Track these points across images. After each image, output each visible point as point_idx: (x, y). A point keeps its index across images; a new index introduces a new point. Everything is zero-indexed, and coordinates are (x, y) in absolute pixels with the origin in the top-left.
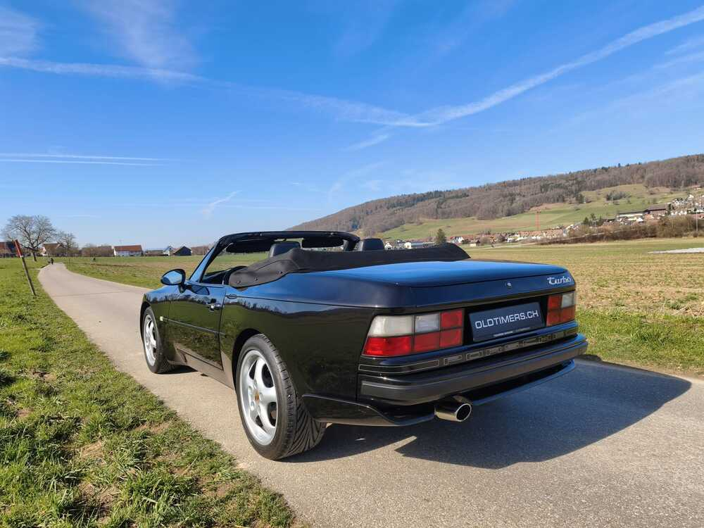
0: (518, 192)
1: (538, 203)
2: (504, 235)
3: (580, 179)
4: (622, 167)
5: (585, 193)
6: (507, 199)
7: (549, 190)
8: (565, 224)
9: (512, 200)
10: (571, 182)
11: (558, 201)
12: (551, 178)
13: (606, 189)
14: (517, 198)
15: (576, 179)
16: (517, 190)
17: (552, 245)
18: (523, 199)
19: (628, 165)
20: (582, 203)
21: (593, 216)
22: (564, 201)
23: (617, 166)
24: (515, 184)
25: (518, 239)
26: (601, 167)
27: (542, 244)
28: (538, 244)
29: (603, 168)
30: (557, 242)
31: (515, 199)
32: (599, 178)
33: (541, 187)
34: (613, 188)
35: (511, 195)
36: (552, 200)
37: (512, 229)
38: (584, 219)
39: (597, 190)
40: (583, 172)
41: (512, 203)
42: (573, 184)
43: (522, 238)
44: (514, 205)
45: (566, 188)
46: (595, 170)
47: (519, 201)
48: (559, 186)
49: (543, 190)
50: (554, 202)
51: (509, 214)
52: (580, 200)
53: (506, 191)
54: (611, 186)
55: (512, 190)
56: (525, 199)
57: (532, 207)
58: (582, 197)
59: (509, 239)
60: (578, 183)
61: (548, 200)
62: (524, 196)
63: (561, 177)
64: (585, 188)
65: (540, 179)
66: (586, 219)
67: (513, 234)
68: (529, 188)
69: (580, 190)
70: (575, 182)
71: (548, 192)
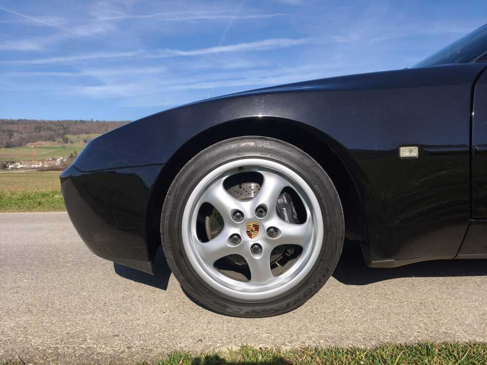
0: (16, 129)
1: (34, 140)
2: (5, 163)
3: (65, 126)
4: (93, 122)
5: (69, 136)
6: (6, 134)
7: (42, 130)
8: (56, 157)
9: (11, 136)
10: (59, 127)
11: (49, 140)
12: (43, 122)
13: (83, 135)
14: (15, 134)
15: (62, 126)
16: (15, 127)
17: (50, 172)
18: (20, 135)
19: (97, 121)
20: (67, 143)
21: (76, 153)
22: (54, 140)
23: (90, 120)
24: (12, 122)
25: (19, 167)
26: (80, 120)
27: (42, 171)
28: (38, 171)
29: (81, 121)
30: (53, 170)
31: (13, 135)
32: (79, 127)
33: (36, 129)
34: (88, 135)
35: (10, 131)
36: (44, 138)
37: (12, 159)
38: (70, 154)
39: (77, 136)
40: (67, 122)
41: (11, 138)
42: (60, 129)
43: (22, 166)
44: (12, 139)
45: (55, 131)
46: (76, 122)
47: (16, 137)
48: (50, 129)
49: (37, 130)
50: (46, 140)
51: (8, 147)
52: (66, 141)
53: (5, 127)
54: (87, 133)
55: (10, 127)
56: (23, 136)
57: (28, 142)
58: (67, 139)
59: (10, 166)
60: (64, 128)
61: (41, 138)
62: (21, 133)
63: (51, 122)
64: (69, 133)
65: (35, 122)
66: (72, 154)
67: (13, 163)
68: (25, 128)
69: (65, 133)
70: (61, 127)
71: (41, 132)
